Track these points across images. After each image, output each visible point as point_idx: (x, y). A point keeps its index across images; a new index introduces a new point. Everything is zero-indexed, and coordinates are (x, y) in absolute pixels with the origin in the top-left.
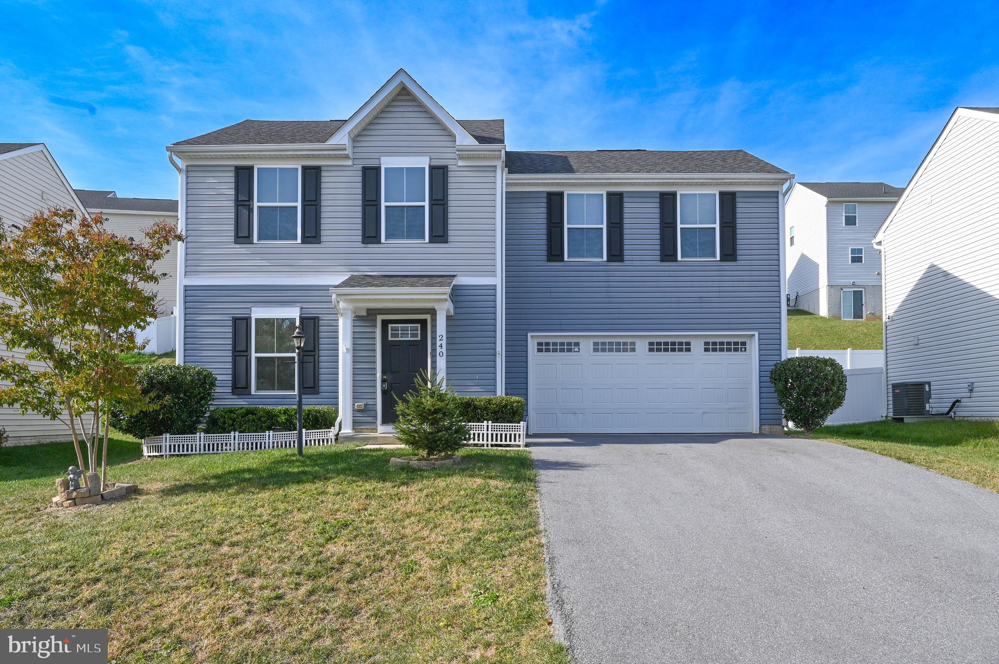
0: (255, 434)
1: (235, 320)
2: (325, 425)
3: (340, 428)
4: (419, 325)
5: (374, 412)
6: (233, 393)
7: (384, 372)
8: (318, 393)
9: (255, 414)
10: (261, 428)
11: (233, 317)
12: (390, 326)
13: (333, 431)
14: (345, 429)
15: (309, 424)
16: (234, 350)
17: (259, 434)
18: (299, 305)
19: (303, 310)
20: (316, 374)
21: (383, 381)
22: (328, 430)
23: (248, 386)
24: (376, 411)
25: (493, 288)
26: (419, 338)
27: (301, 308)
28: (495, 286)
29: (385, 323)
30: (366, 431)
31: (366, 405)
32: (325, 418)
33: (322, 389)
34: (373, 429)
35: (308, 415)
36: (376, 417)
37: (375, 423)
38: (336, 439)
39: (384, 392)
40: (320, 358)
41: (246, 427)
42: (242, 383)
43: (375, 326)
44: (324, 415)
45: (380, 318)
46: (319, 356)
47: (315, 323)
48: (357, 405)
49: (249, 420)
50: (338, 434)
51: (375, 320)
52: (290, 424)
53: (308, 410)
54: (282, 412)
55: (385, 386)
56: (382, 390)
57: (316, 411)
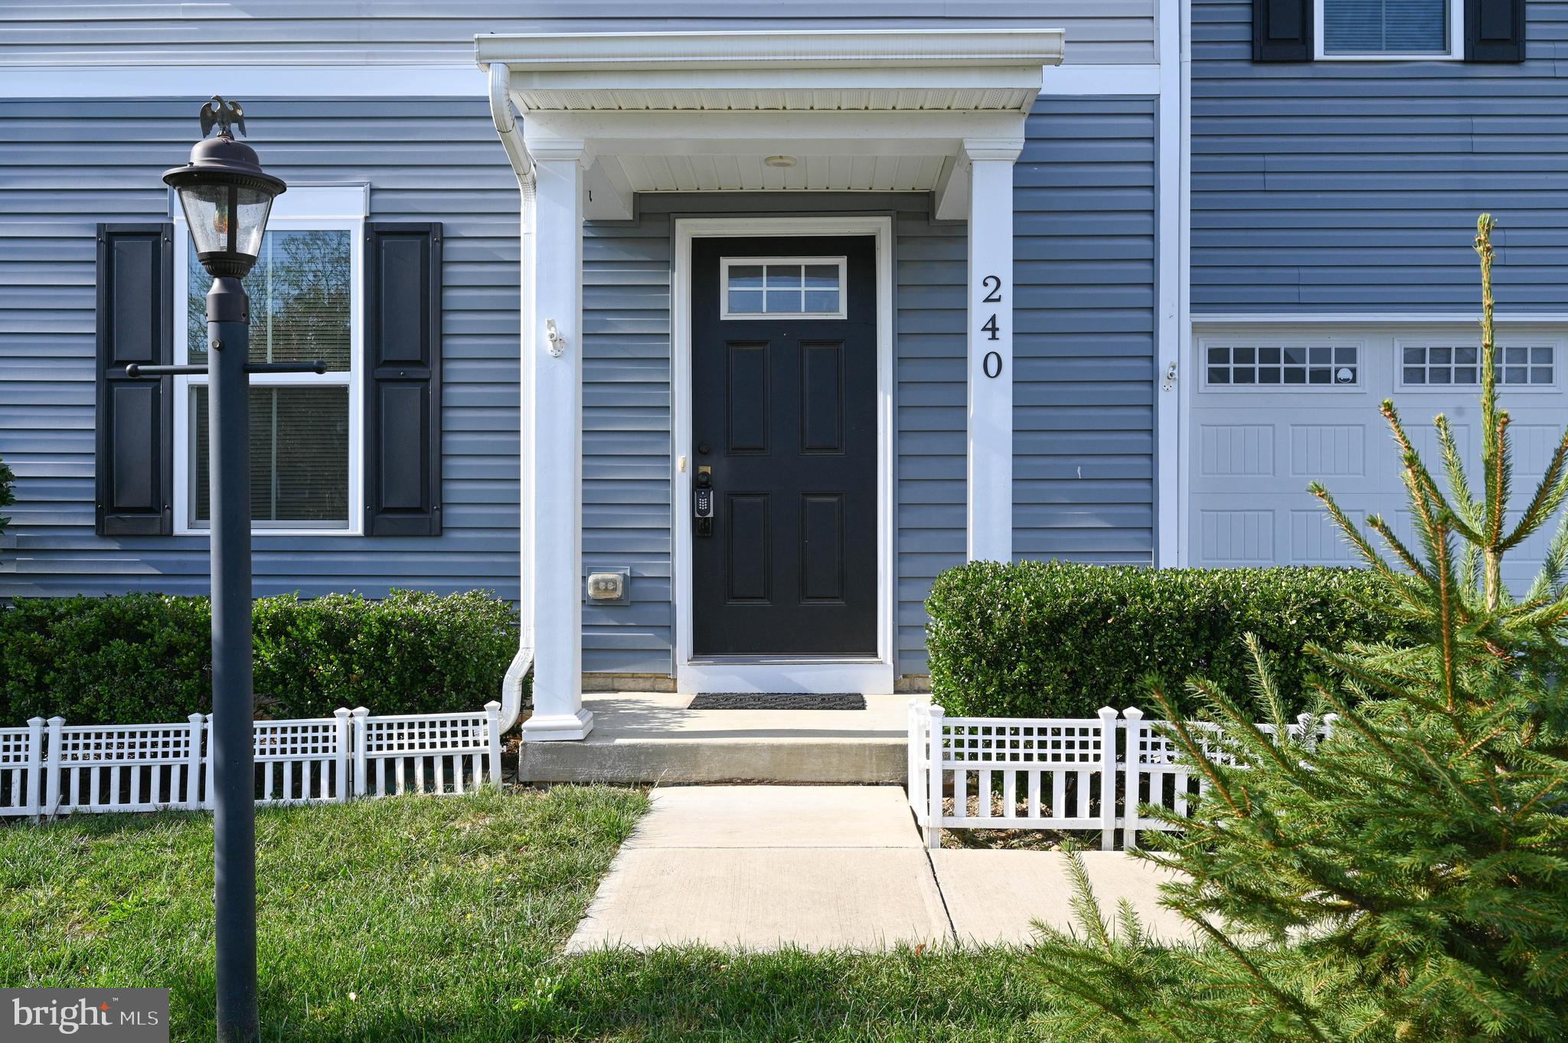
0: (138, 728)
1: (111, 239)
2: (456, 686)
3: (526, 707)
4: (841, 262)
5: (663, 608)
6: (101, 530)
7: (700, 451)
8: (438, 531)
9: (142, 638)
10: (168, 699)
11: (100, 227)
12: (725, 263)
13: (496, 717)
14: (550, 710)
15: (385, 681)
16: (107, 357)
17: (161, 727)
18: (363, 176)
19: (378, 196)
20: (434, 456)
21: (699, 485)
22: (470, 716)
23: (160, 501)
24: (670, 604)
25: (1146, 108)
26: (842, 314)
27: (373, 191)
28: (1154, 99)
29: (707, 253)
30: (631, 684)
31: (629, 581)
32: (458, 656)
33: (454, 514)
34: (657, 677)
35: (382, 641)
36: (670, 628)
37: (667, 653)
38: (509, 762)
39: (701, 528)
40: (450, 391)
41: (99, 697)
42: (137, 491)
43: (668, 264)
44: (452, 642)
45: (687, 230)
46: (442, 384)
47: (425, 249)
48: (597, 583)
49: (111, 666)
50: (515, 731)
51: (669, 240)
52: (301, 680)
53: (381, 620)
54: (266, 626)
55: (709, 503)
56: (694, 520)
57: (414, 624)
